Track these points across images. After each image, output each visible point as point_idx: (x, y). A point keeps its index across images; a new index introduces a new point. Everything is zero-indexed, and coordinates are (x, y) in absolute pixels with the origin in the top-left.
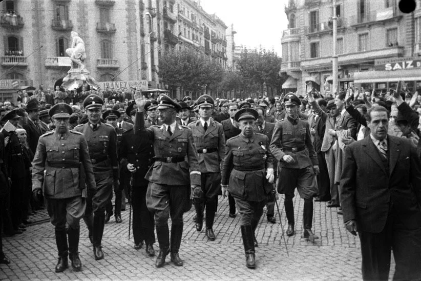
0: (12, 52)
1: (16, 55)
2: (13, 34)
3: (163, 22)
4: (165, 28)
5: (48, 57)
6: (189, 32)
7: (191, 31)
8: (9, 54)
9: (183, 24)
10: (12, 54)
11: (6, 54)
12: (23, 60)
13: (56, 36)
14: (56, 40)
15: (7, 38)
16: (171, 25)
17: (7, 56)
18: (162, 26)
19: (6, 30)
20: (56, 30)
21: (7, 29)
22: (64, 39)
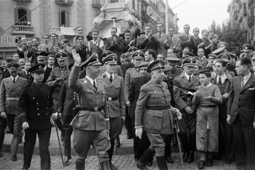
0: (21, 22)
1: (25, 25)
2: (22, 6)
3: (141, 4)
4: (142, 9)
5: (51, 28)
6: (155, 14)
7: (156, 14)
8: (18, 24)
9: (152, 8)
10: (22, 24)
11: (16, 24)
12: (31, 29)
13: (59, 10)
14: (59, 13)
15: (17, 10)
16: (146, 7)
17: (17, 25)
18: (140, 7)
19: (16, 3)
20: (59, 4)
21: (18, 2)
22: (66, 13)
